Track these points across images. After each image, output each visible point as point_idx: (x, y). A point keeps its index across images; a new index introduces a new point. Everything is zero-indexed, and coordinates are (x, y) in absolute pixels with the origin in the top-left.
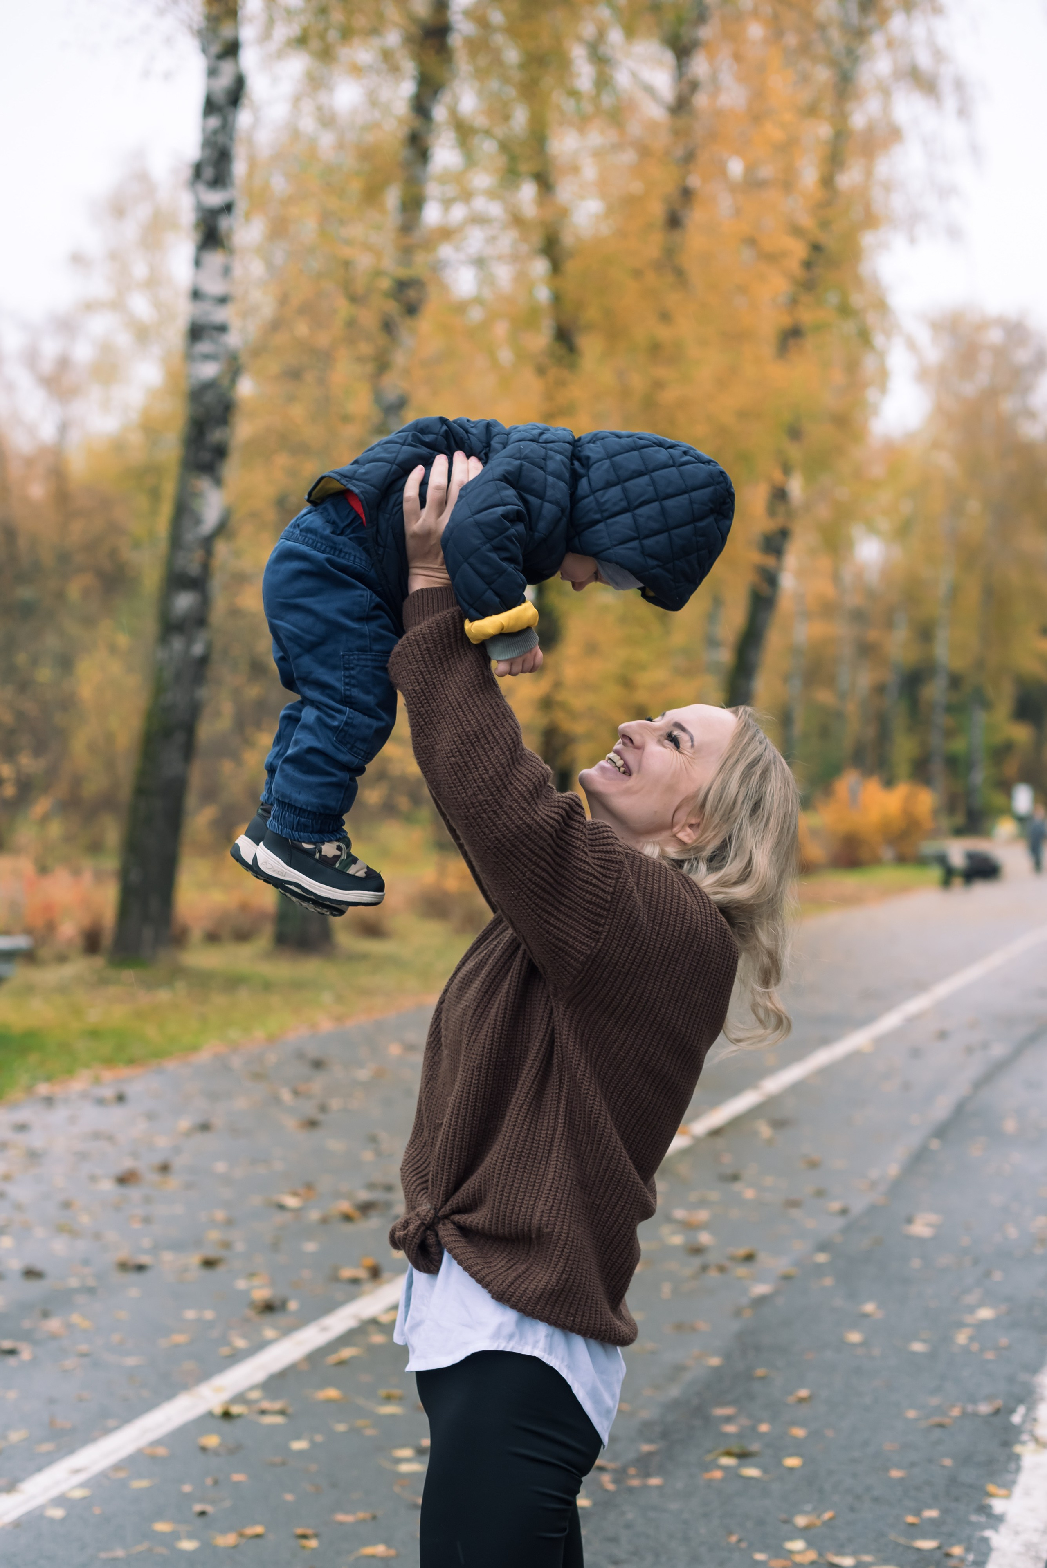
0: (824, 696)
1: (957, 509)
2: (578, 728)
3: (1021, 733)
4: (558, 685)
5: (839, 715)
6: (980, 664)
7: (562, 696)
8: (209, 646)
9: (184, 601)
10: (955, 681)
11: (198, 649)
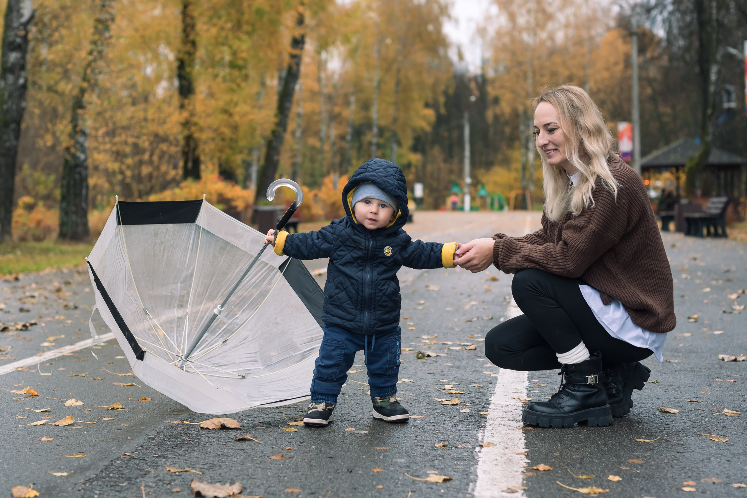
0: (313, 141)
1: (381, 41)
2: (204, 136)
3: (415, 158)
4: (192, 114)
5: (321, 151)
6: (395, 120)
7: (195, 119)
8: (26, 80)
9: (13, 56)
10: (381, 131)
11: (21, 81)
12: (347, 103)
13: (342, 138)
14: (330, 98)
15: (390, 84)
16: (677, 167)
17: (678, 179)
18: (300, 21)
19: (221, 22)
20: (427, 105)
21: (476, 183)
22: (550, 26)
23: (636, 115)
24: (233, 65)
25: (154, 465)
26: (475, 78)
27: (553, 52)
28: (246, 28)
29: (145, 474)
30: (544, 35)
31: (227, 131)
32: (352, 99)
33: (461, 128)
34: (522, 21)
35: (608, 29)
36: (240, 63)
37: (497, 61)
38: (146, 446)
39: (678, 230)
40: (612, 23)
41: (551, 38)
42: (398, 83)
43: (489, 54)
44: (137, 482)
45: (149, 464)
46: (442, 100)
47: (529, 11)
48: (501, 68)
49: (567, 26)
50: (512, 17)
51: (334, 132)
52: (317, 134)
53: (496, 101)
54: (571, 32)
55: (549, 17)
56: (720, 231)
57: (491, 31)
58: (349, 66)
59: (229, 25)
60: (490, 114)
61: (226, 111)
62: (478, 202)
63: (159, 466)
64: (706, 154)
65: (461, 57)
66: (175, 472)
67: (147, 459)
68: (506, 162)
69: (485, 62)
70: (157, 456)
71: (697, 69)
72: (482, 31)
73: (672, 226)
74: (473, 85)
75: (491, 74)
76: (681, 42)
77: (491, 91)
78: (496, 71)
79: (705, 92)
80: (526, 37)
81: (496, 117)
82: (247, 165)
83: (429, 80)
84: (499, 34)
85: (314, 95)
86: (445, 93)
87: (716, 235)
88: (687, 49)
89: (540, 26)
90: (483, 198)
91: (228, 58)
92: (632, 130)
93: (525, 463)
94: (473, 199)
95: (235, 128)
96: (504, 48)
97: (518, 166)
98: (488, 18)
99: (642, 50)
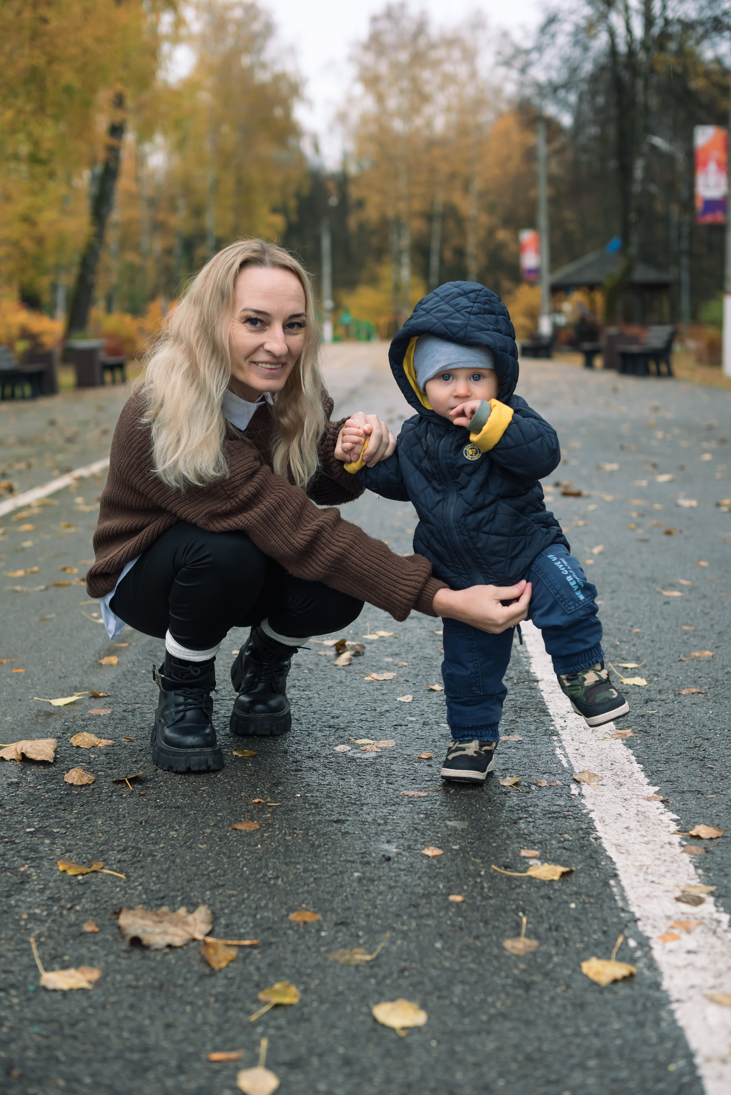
0: (131, 257)
1: (216, 129)
5: (142, 270)
12: (173, 208)
13: (168, 252)
14: (152, 203)
15: (229, 183)
16: (591, 287)
17: (592, 302)
18: (119, 101)
19: (20, 102)
20: (275, 210)
21: (337, 308)
22: (428, 110)
23: (543, 220)
24: (34, 159)
25: (32, 855)
26: (333, 177)
27: (432, 144)
28: (49, 110)
29: (22, 883)
30: (419, 121)
31: (29, 245)
32: (181, 203)
33: (318, 240)
34: (392, 103)
35: (500, 115)
36: (43, 155)
37: (361, 154)
38: (9, 804)
39: (608, 366)
40: (504, 107)
41: (429, 124)
42: (240, 182)
43: (351, 146)
44: (10, 907)
45: (23, 853)
46: (292, 204)
47: (402, 92)
48: (367, 164)
49: (448, 109)
50: (380, 99)
51: (158, 245)
52: (136, 247)
53: (360, 204)
54: (454, 117)
55: (425, 98)
56: (664, 368)
57: (354, 116)
58: (177, 161)
59: (29, 107)
60: (353, 222)
61: (27, 219)
62: (341, 331)
63: (42, 858)
64: (629, 270)
65: (316, 148)
66: (76, 876)
67: (17, 841)
68: (374, 281)
69: (346, 156)
70: (33, 830)
71: (612, 164)
72: (342, 117)
73: (598, 362)
74: (331, 186)
75: (353, 170)
76: (593, 130)
77: (354, 192)
78: (359, 165)
79: (625, 194)
80: (398, 125)
81: (362, 226)
82: (54, 287)
83: (277, 178)
84: (364, 120)
85: (133, 198)
86: (298, 195)
87: (659, 374)
88: (601, 139)
89: (415, 110)
90: (347, 327)
91: (25, 149)
92: (538, 240)
93: (671, 820)
94: (335, 327)
95: (40, 241)
96: (372, 138)
97: (388, 285)
98: (350, 100)
99: (549, 140)
